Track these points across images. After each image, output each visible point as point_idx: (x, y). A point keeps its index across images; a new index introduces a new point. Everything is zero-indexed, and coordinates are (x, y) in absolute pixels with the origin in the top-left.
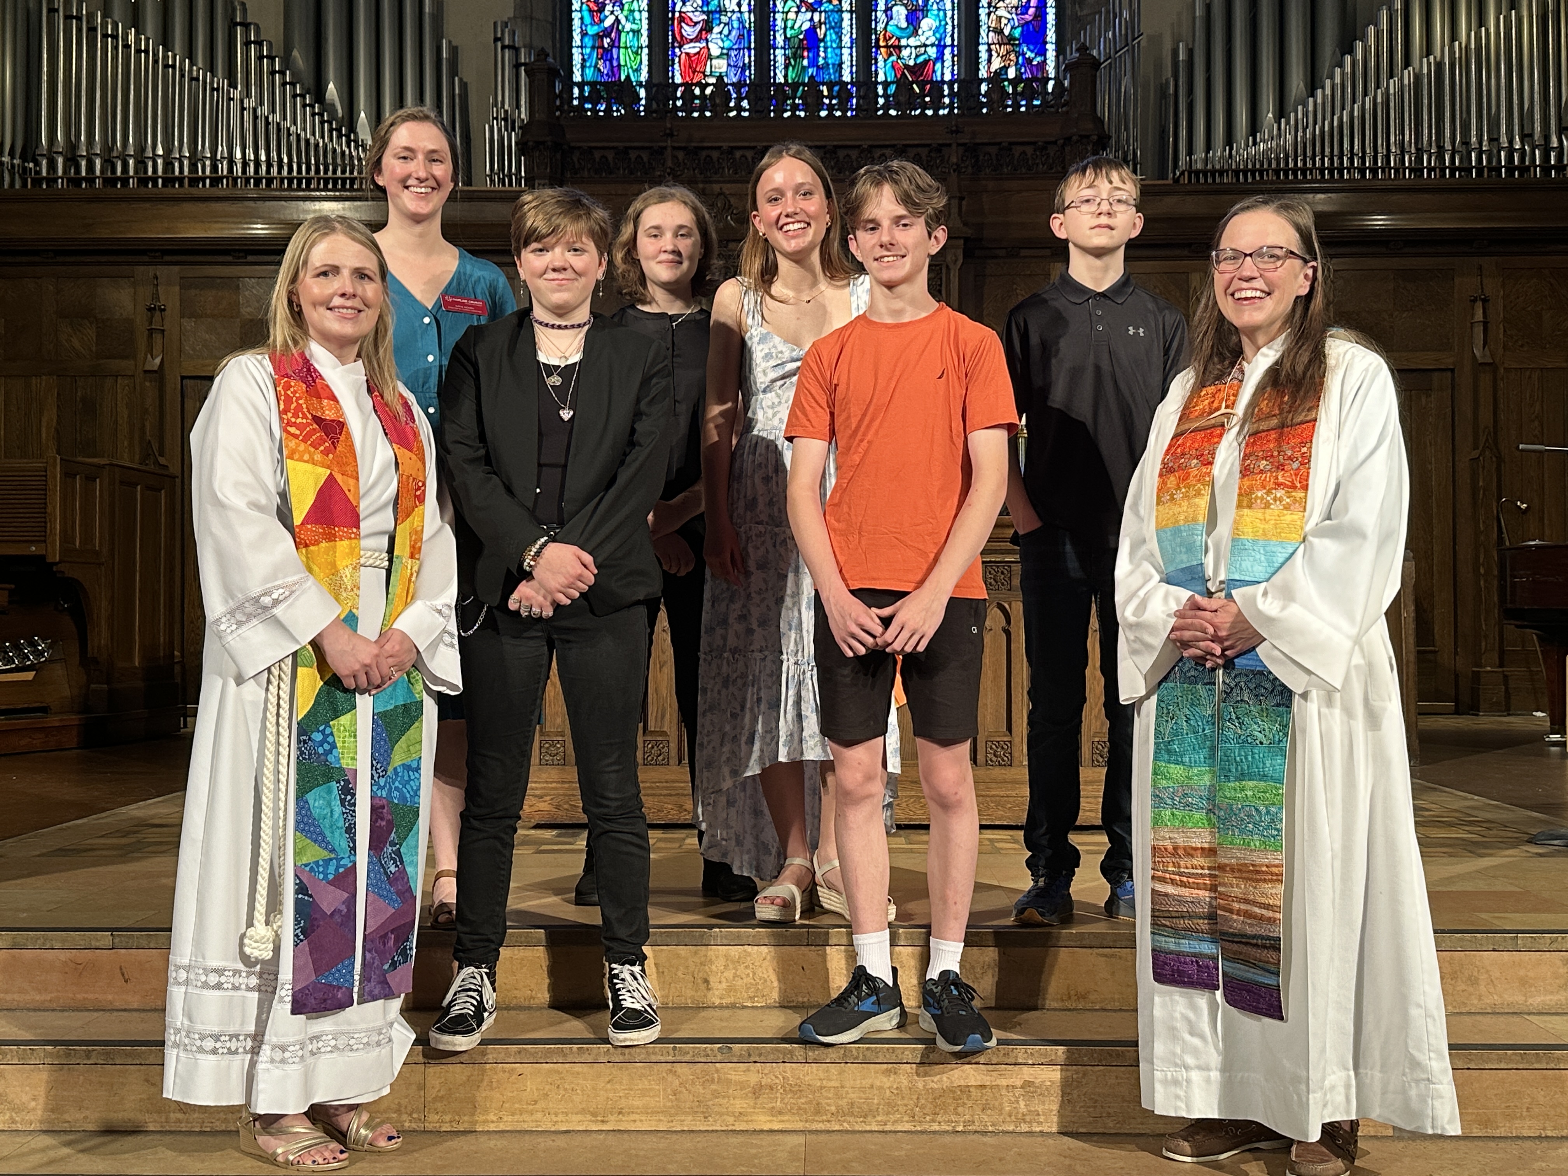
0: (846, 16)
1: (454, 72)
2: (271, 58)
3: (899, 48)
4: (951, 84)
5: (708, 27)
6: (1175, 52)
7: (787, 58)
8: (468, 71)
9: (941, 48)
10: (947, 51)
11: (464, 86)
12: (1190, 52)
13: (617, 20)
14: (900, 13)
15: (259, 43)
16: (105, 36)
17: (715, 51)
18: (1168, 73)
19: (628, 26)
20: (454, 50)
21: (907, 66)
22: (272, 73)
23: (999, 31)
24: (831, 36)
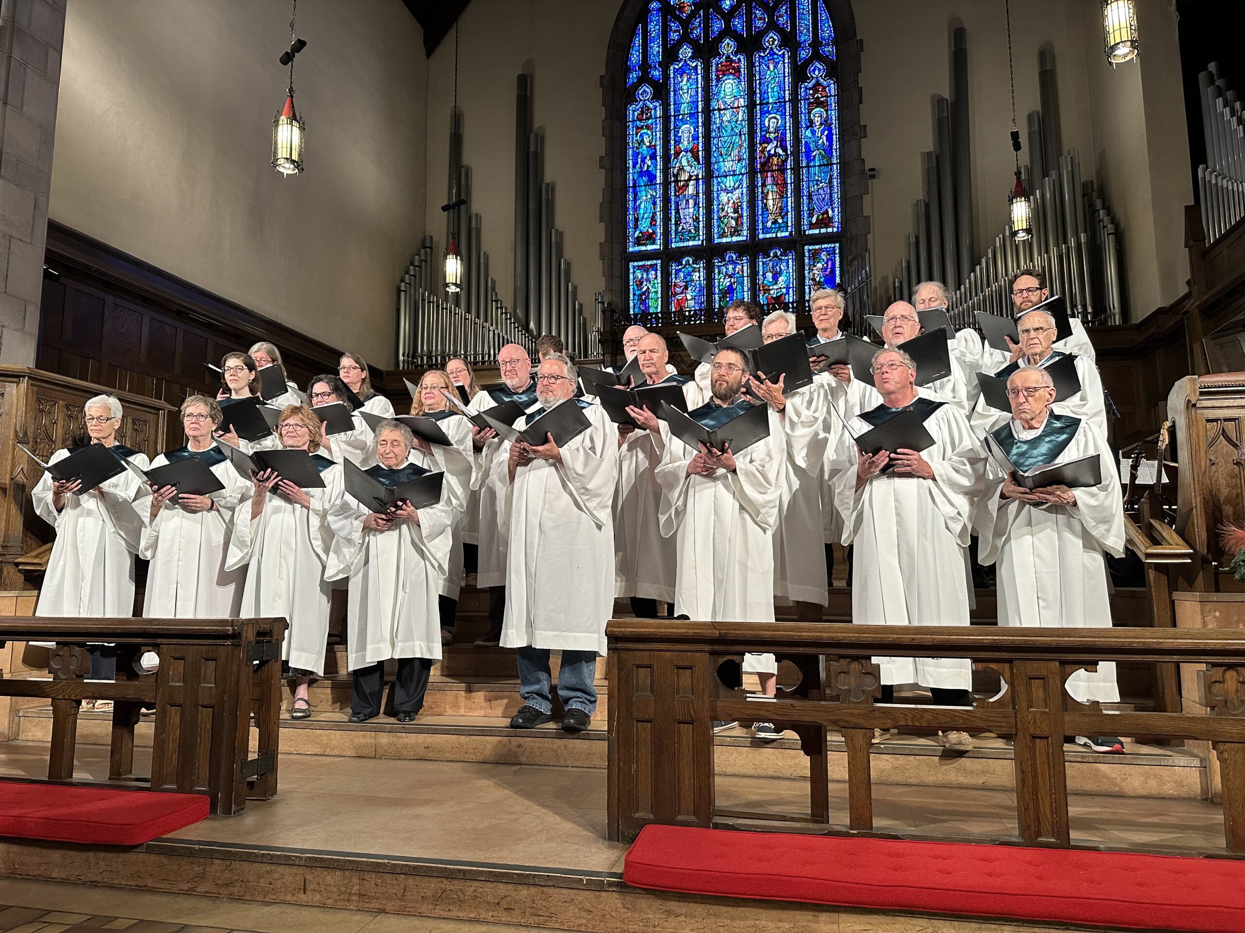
0: (746, 279)
1: (581, 314)
2: (506, 313)
3: (769, 290)
4: (793, 303)
5: (686, 288)
6: (894, 283)
7: (720, 298)
8: (586, 313)
9: (788, 288)
10: (791, 290)
11: (585, 319)
12: (901, 283)
13: (648, 288)
14: (769, 275)
15: (501, 308)
16: (443, 309)
17: (689, 297)
18: (892, 292)
19: (653, 290)
20: (581, 305)
21: (773, 298)
22: (506, 319)
23: (814, 280)
24: (739, 287)
